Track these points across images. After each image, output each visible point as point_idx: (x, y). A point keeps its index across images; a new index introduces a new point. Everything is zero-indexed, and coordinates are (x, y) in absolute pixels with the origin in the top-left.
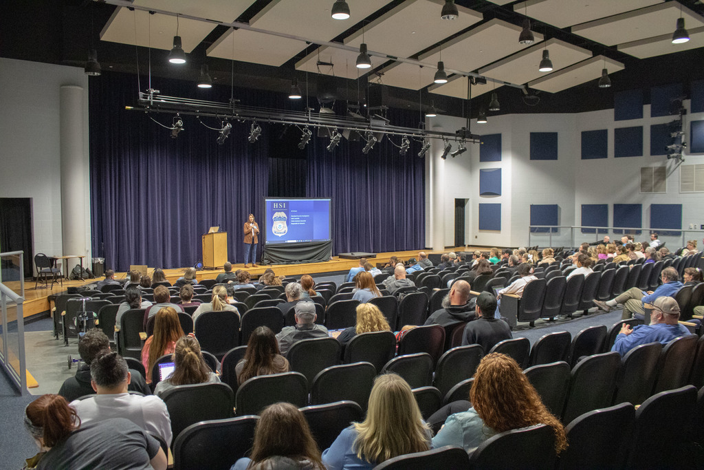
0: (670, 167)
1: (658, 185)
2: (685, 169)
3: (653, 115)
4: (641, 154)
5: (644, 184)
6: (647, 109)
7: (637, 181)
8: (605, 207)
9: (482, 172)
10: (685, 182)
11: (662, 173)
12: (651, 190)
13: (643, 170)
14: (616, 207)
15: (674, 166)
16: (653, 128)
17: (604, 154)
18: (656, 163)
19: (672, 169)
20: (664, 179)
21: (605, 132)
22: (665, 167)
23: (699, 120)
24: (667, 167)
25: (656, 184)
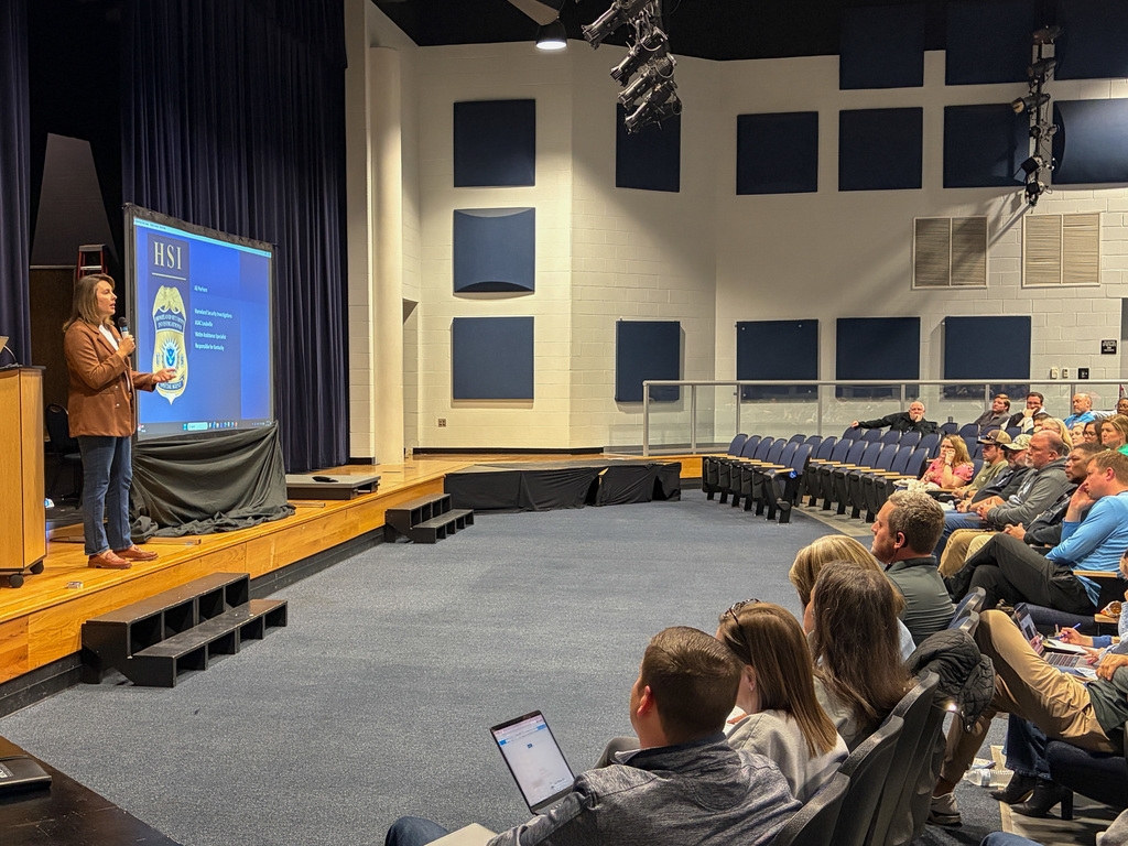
0: (997, 220)
1: (966, 266)
2: (1037, 225)
3: (951, 79)
4: (916, 183)
5: (922, 263)
6: (935, 61)
7: (905, 256)
8: (811, 327)
9: (460, 217)
10: (1035, 260)
11: (976, 235)
12: (943, 281)
13: (922, 226)
14: (845, 327)
15: (1006, 218)
16: (951, 113)
17: (806, 181)
18: (959, 207)
19: (1001, 225)
20: (983, 250)
21: (813, 118)
22: (984, 220)
23: (1077, 99)
24: (990, 218)
25: (957, 265)
